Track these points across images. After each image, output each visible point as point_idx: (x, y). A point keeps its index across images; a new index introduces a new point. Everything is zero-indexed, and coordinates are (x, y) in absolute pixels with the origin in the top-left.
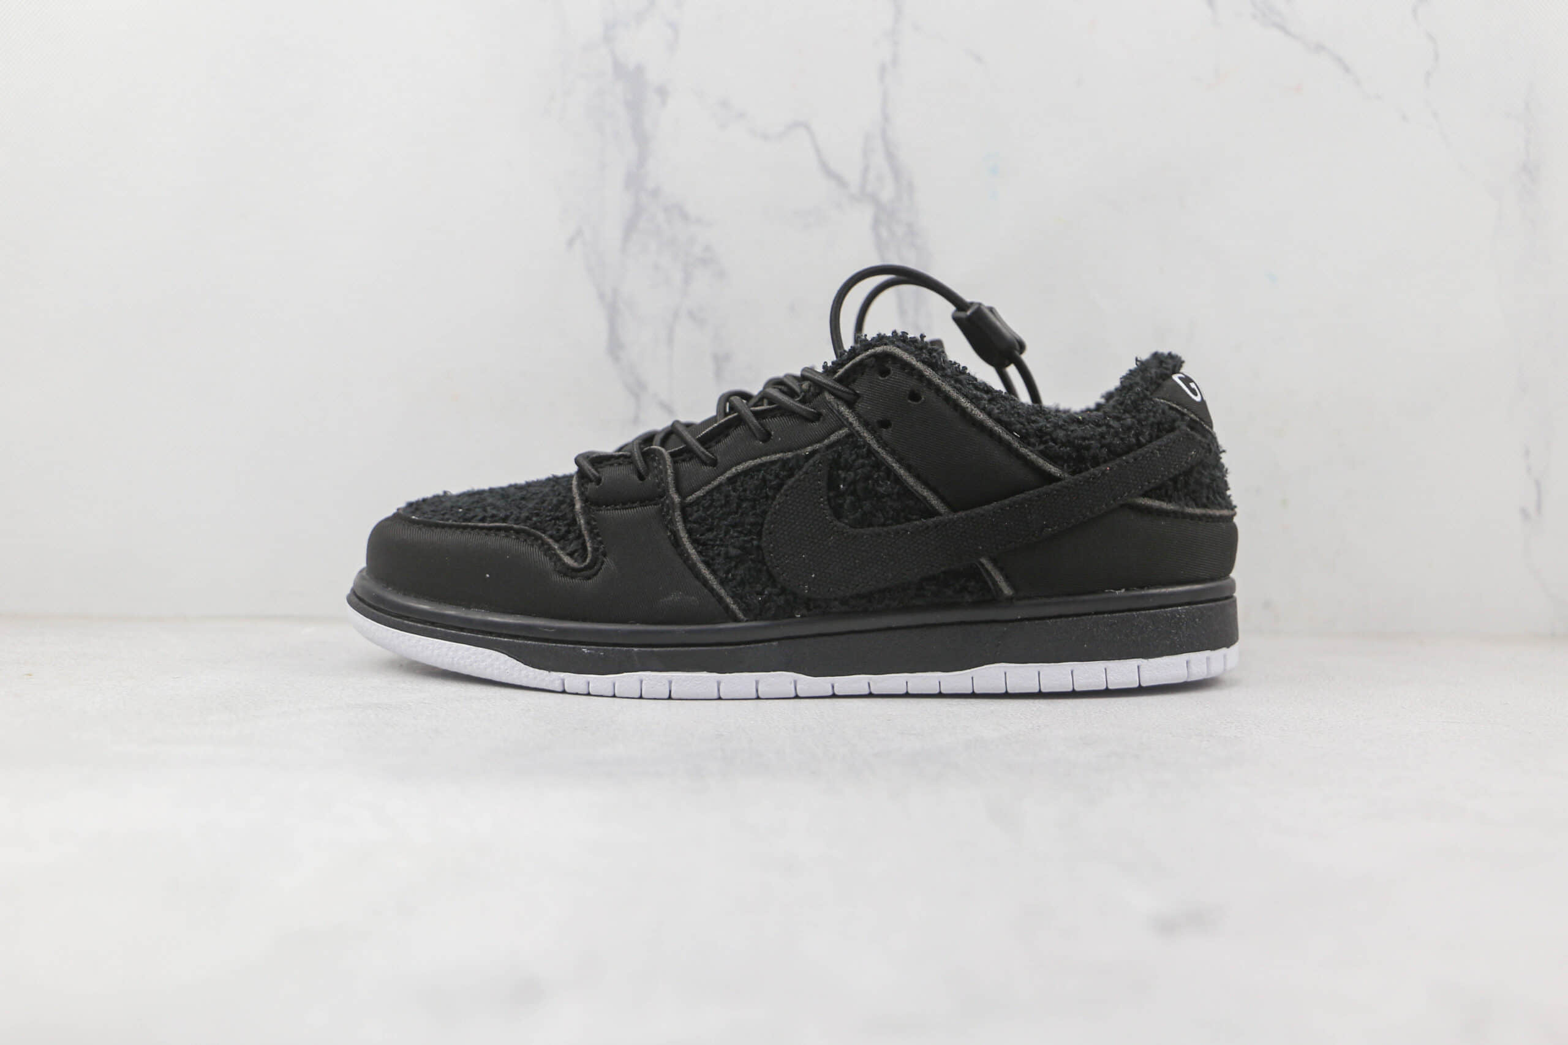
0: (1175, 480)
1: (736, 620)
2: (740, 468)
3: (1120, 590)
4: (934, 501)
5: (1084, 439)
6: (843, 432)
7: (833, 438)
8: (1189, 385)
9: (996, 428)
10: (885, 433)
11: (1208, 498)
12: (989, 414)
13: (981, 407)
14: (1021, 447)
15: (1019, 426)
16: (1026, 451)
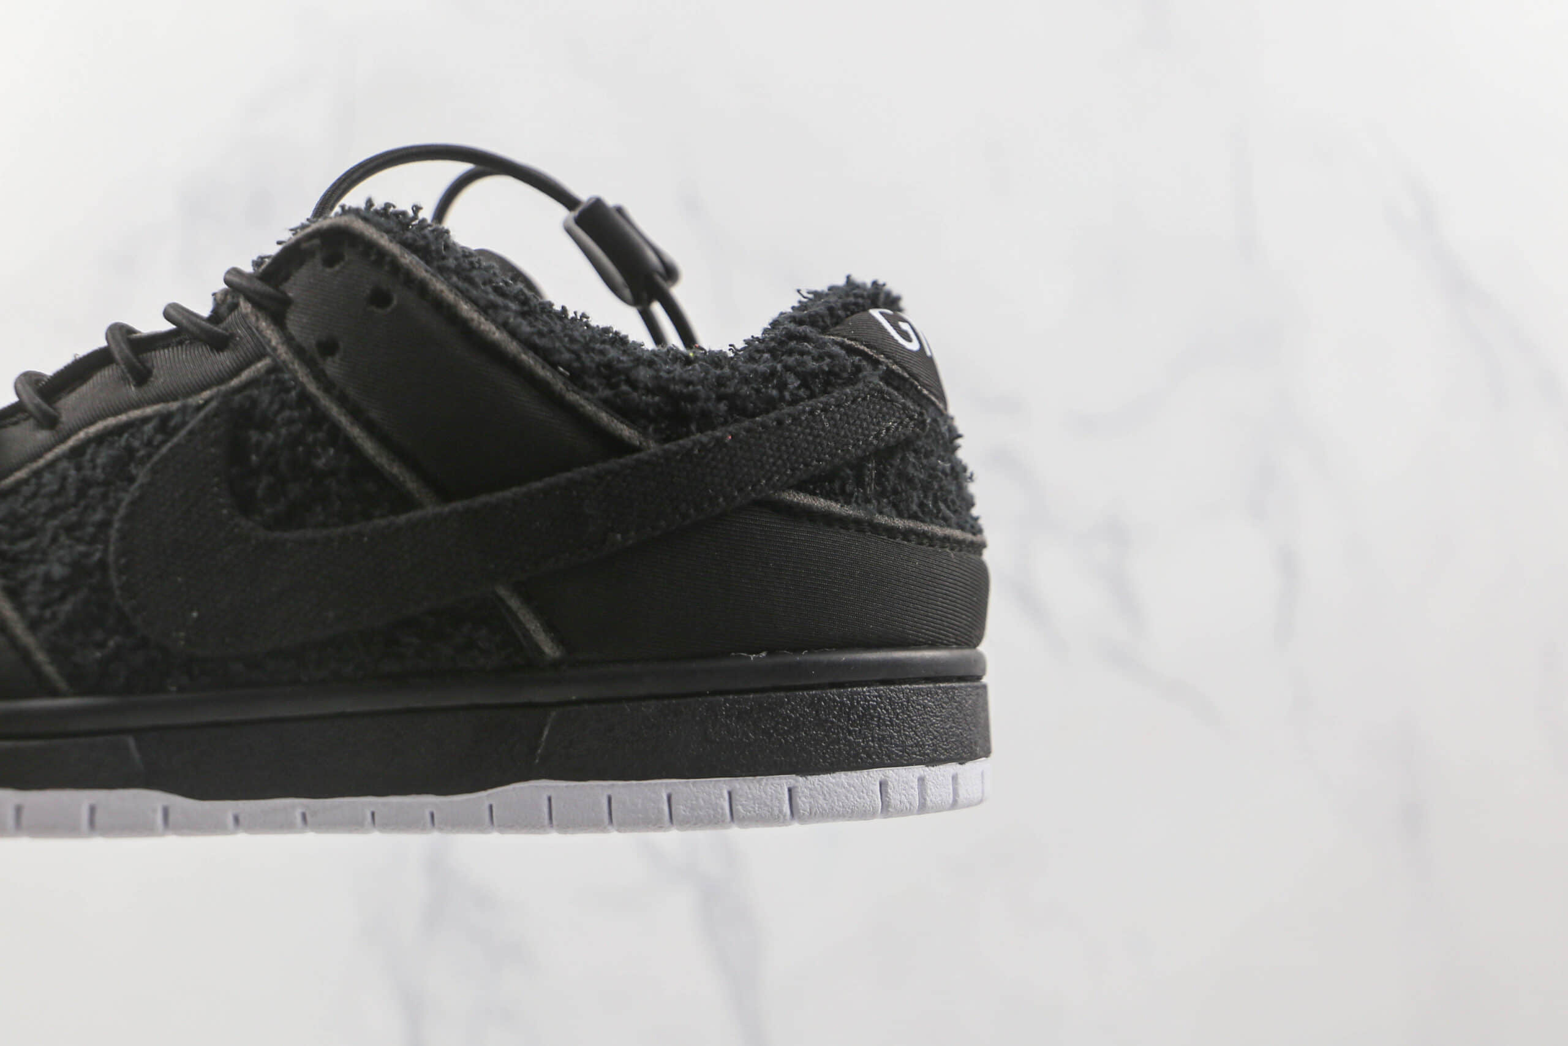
0: (858, 467)
1: (54, 693)
2: (92, 430)
3: (757, 653)
4: (412, 485)
5: (688, 383)
6: (261, 365)
7: (245, 375)
8: (897, 324)
9: (524, 357)
10: (332, 367)
11: (922, 505)
12: (513, 334)
13: (500, 320)
14: (568, 390)
15: (567, 356)
16: (578, 397)
